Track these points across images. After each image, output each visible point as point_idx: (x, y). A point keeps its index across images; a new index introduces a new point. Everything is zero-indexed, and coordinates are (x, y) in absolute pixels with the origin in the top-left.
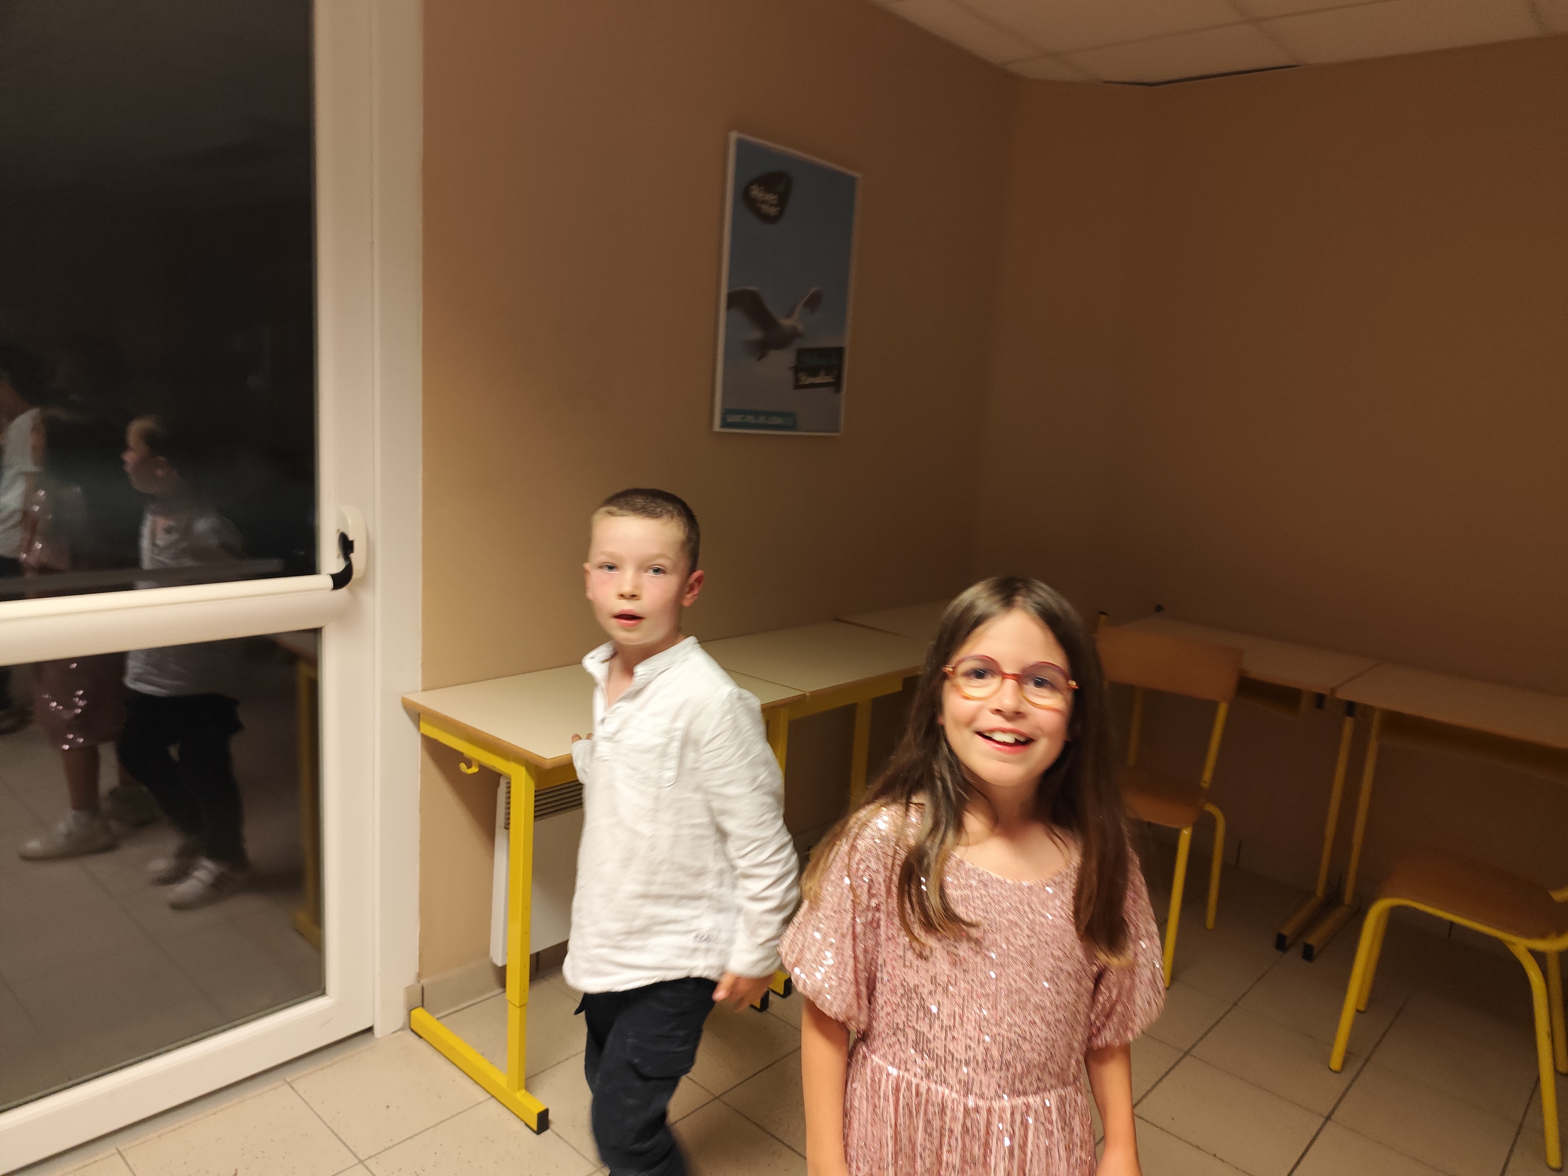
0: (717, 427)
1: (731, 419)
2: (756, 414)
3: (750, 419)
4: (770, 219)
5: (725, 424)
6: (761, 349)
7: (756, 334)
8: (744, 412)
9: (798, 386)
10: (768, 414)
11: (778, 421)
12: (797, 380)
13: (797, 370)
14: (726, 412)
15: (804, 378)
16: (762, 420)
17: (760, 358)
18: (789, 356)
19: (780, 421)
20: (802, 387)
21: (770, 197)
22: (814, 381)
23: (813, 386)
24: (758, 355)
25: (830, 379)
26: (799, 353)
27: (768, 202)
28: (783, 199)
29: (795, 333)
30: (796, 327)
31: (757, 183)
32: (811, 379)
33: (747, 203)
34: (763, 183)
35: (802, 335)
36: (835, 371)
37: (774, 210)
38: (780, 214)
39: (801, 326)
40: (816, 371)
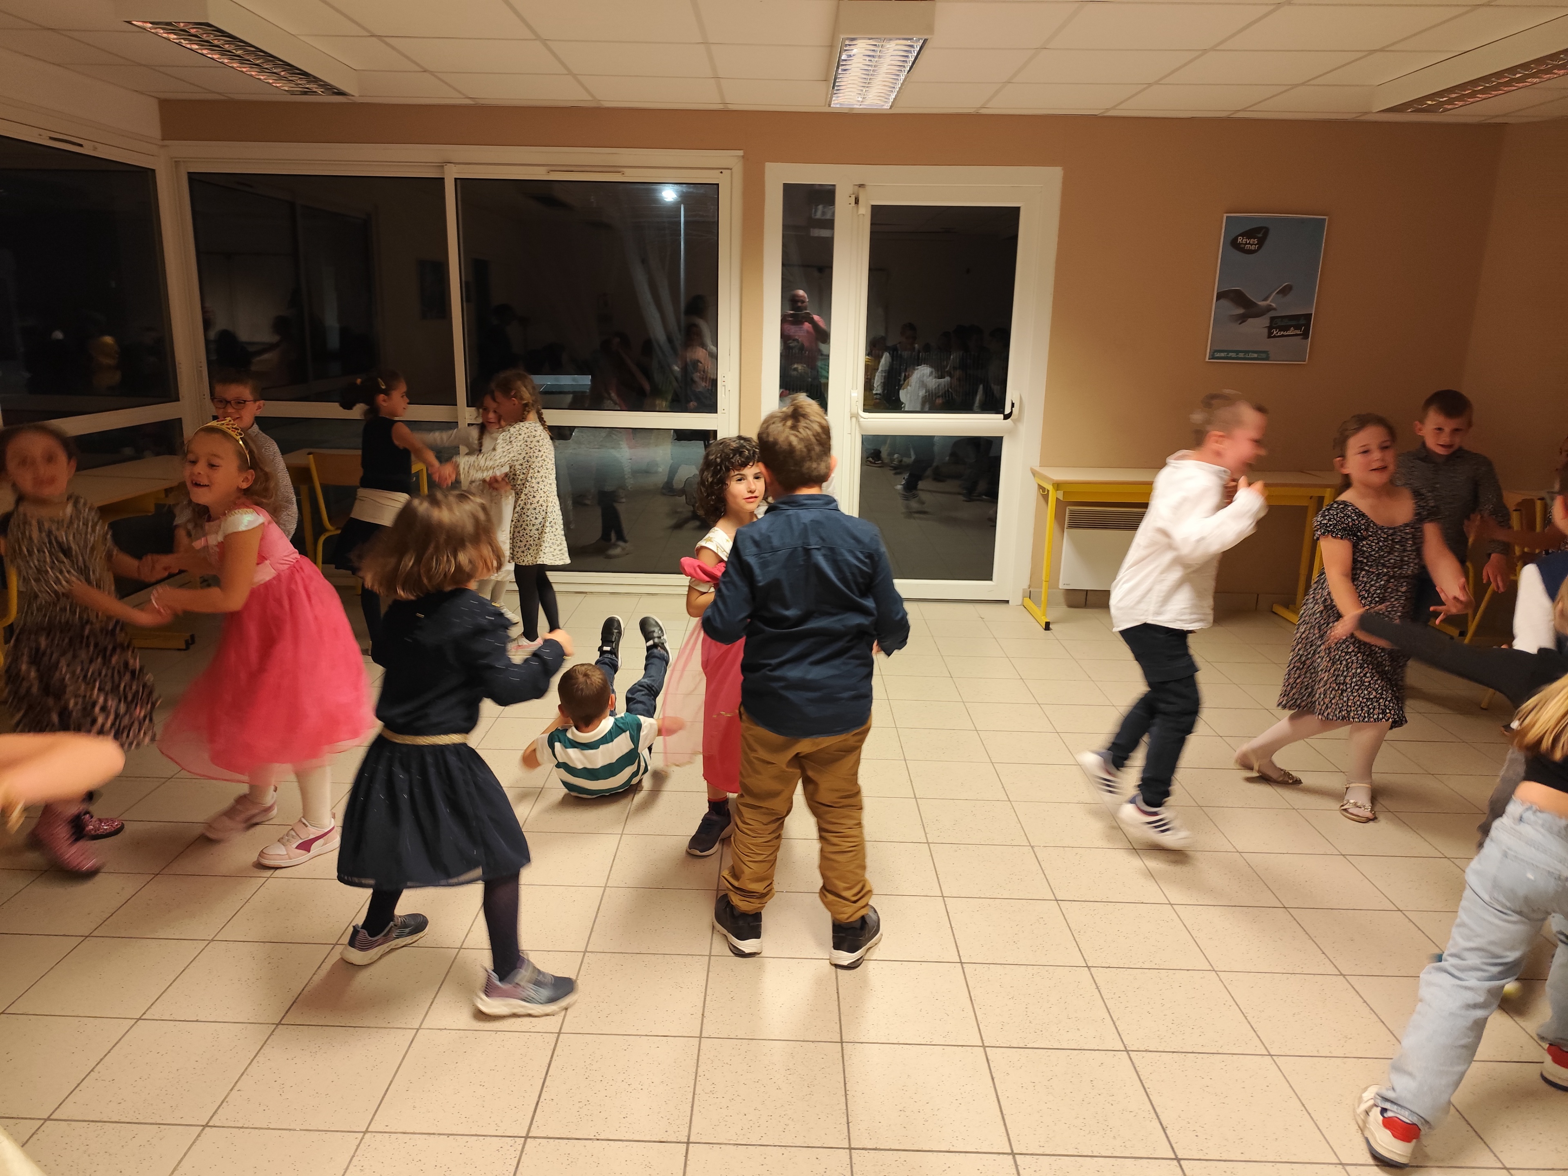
0: (1207, 360)
1: (1218, 355)
2: (1237, 352)
3: (1233, 355)
4: (1251, 252)
6: (1243, 318)
7: (1241, 311)
8: (1228, 352)
10: (1246, 352)
12: (1270, 334)
13: (1270, 328)
14: (1214, 352)
15: (1275, 332)
16: (1241, 355)
18: (1265, 321)
19: (1255, 355)
20: (1275, 337)
21: (1252, 241)
22: (1285, 333)
23: (1283, 336)
24: (1239, 322)
25: (1298, 332)
26: (1272, 319)
27: (1249, 244)
28: (1261, 243)
29: (1269, 309)
30: (1271, 305)
31: (1242, 235)
32: (1282, 333)
33: (1234, 244)
34: (1249, 234)
35: (1275, 309)
36: (1303, 328)
37: (1253, 248)
38: (1259, 248)
39: (1273, 305)
40: (1285, 328)
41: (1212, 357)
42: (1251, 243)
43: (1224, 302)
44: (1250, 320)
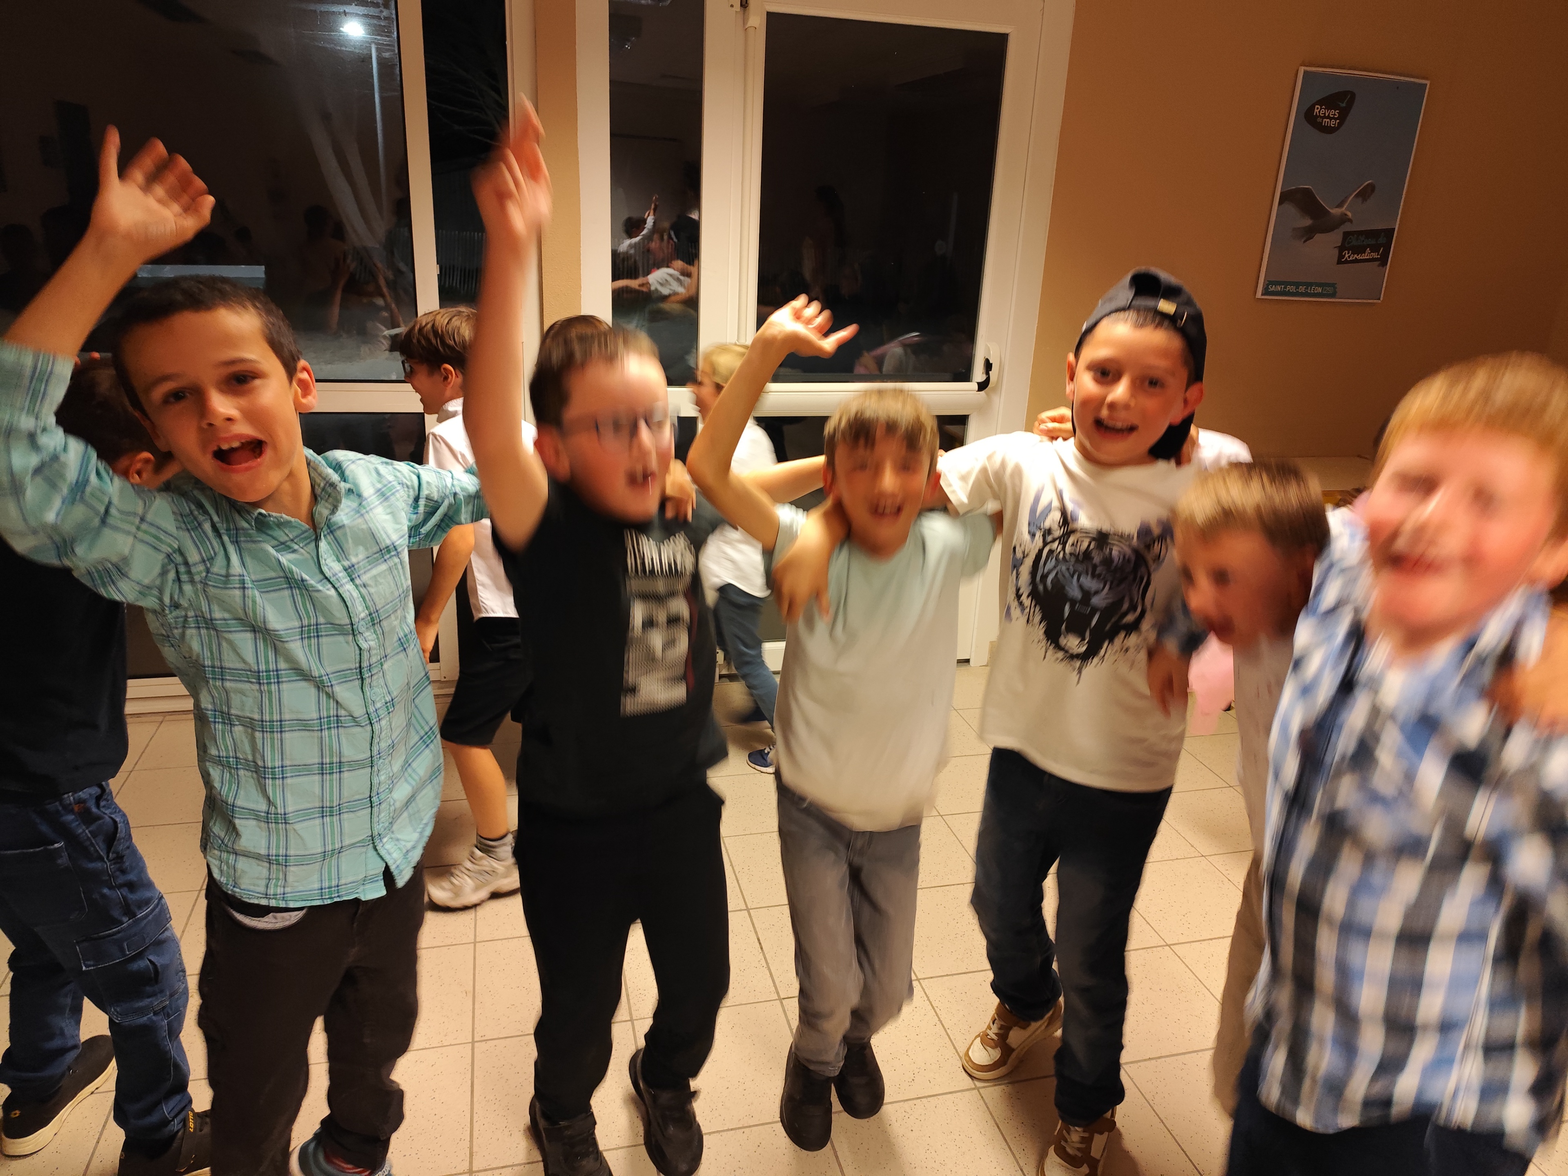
0: (1259, 295)
1: (1272, 288)
2: (1297, 284)
3: (1291, 289)
4: (1329, 130)
5: (1266, 292)
6: (1308, 234)
8: (1286, 284)
10: (1308, 285)
11: (1320, 290)
12: (1341, 256)
13: (1341, 249)
14: (1269, 283)
15: (1347, 256)
16: (1302, 289)
18: (1335, 238)
20: (1346, 262)
21: (1332, 112)
22: (1359, 257)
23: (1356, 261)
24: (1305, 239)
25: (1375, 255)
26: (1346, 235)
27: (1328, 117)
28: (1344, 114)
29: (1344, 219)
30: (1346, 215)
31: (1321, 102)
32: (1356, 256)
33: (1309, 117)
34: (1329, 102)
35: (1350, 221)
36: (1382, 249)
37: (1333, 123)
38: (1340, 125)
39: (1349, 214)
40: (1360, 250)
42: (1329, 116)
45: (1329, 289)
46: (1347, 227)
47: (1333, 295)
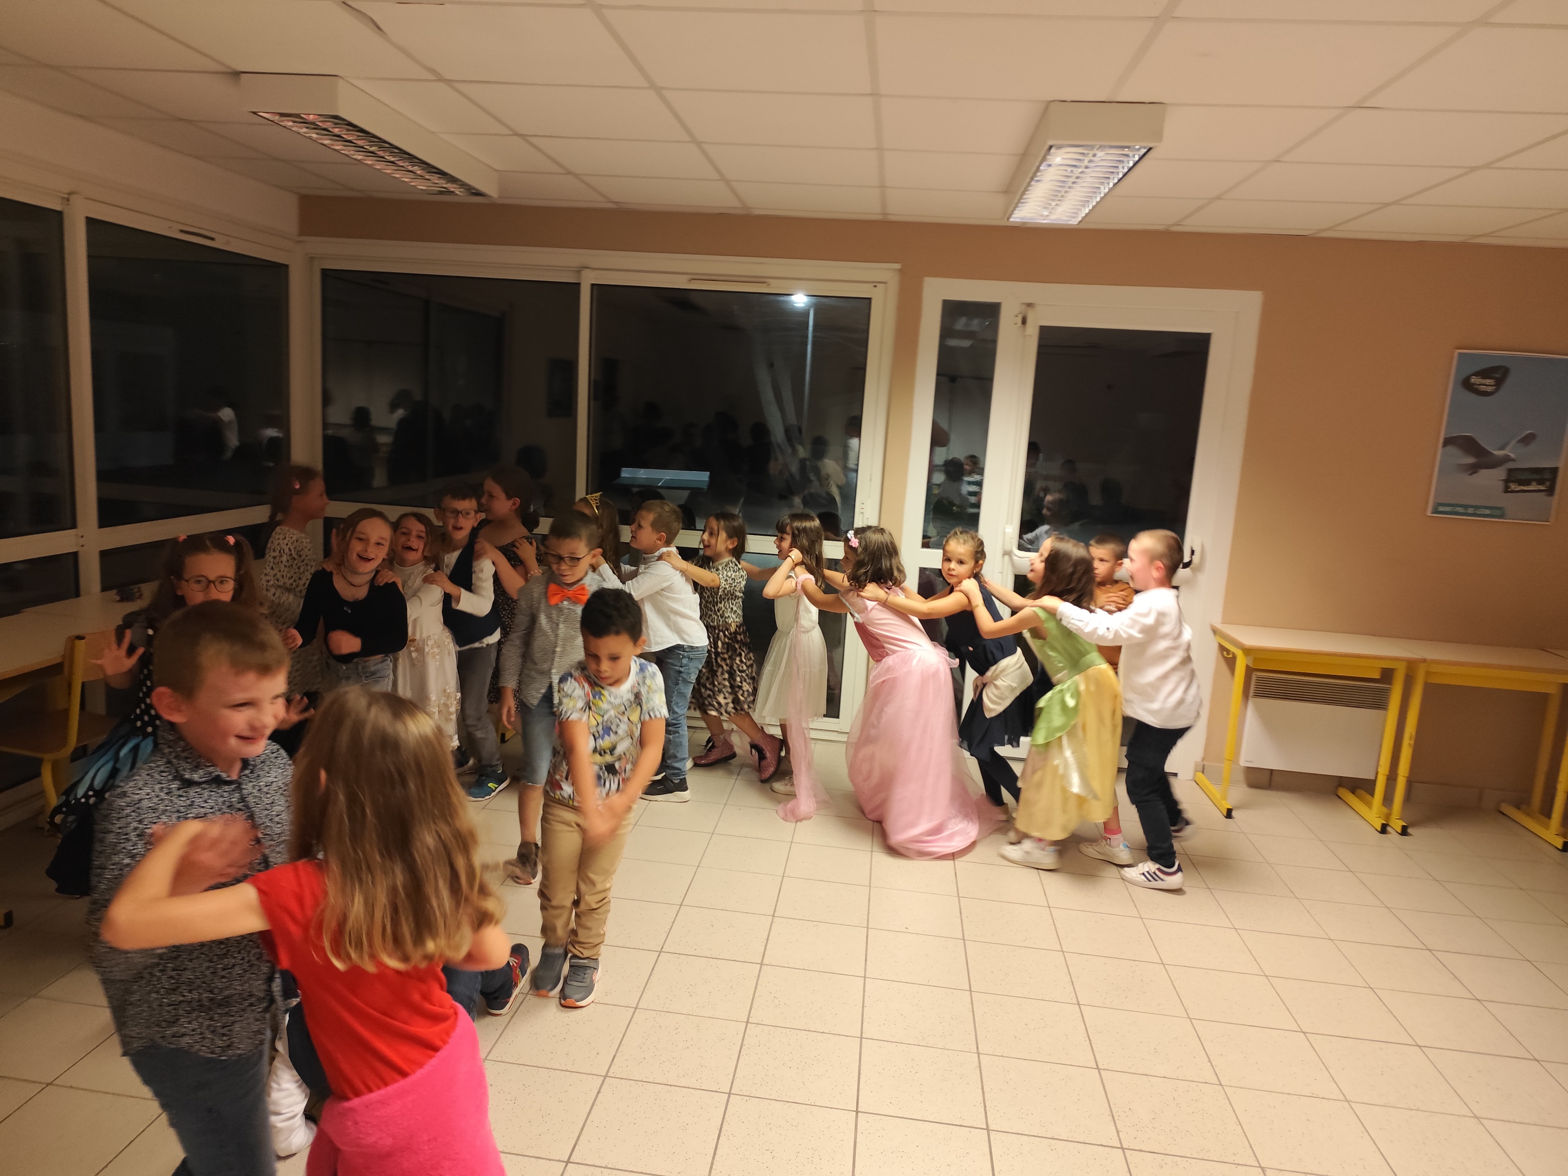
0: (1429, 514)
1: (1441, 509)
2: (1466, 507)
3: (1461, 510)
4: (1486, 394)
6: (1473, 469)
7: (1471, 460)
8: (1454, 506)
9: (1507, 490)
10: (1477, 507)
12: (1507, 487)
13: (1507, 481)
14: (1438, 505)
15: (1514, 487)
16: (1470, 511)
17: (1471, 475)
19: (1488, 512)
20: (1512, 492)
21: (1488, 381)
22: (1525, 488)
23: (1521, 491)
24: (1470, 472)
25: (1542, 488)
26: (1510, 471)
27: (1484, 385)
28: (1499, 383)
29: (1507, 459)
30: (1509, 456)
31: (1476, 374)
32: (1521, 487)
33: (1466, 384)
34: (1484, 373)
35: (1513, 460)
36: (1548, 484)
37: (1489, 389)
38: (1497, 390)
39: (1512, 455)
40: (1527, 482)
41: (1435, 511)
42: (1487, 384)
43: (1451, 449)
44: (1484, 473)
45: (1498, 512)
46: (1511, 465)
47: (1501, 517)
